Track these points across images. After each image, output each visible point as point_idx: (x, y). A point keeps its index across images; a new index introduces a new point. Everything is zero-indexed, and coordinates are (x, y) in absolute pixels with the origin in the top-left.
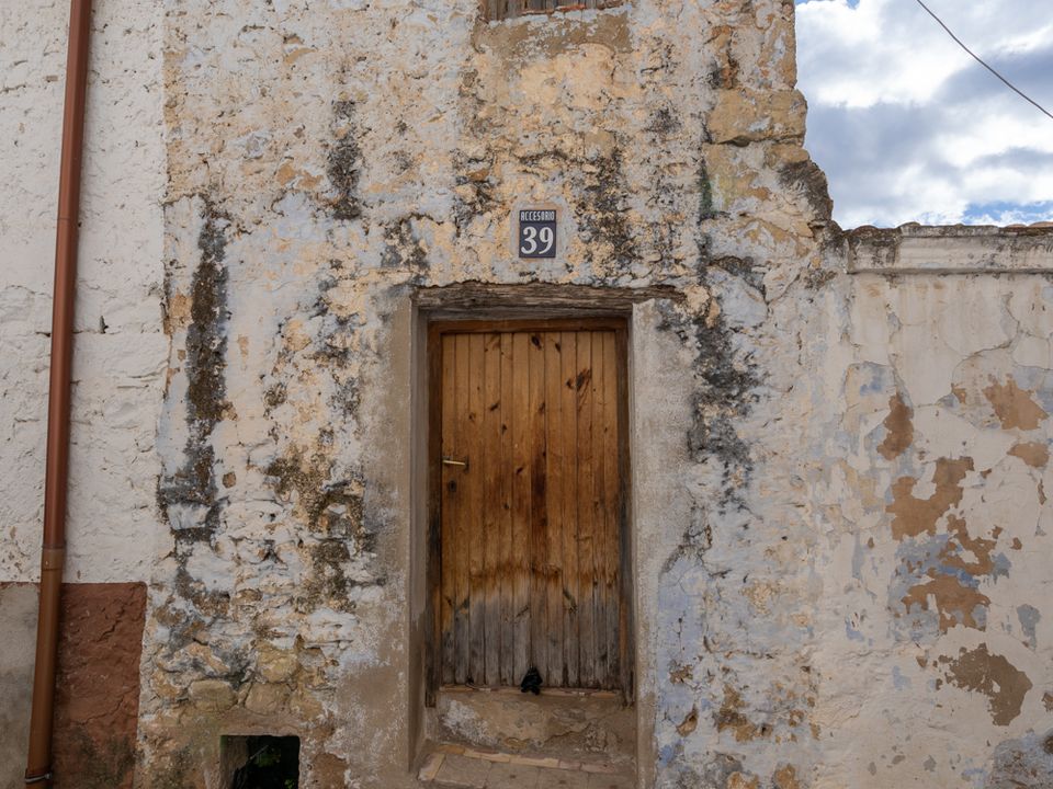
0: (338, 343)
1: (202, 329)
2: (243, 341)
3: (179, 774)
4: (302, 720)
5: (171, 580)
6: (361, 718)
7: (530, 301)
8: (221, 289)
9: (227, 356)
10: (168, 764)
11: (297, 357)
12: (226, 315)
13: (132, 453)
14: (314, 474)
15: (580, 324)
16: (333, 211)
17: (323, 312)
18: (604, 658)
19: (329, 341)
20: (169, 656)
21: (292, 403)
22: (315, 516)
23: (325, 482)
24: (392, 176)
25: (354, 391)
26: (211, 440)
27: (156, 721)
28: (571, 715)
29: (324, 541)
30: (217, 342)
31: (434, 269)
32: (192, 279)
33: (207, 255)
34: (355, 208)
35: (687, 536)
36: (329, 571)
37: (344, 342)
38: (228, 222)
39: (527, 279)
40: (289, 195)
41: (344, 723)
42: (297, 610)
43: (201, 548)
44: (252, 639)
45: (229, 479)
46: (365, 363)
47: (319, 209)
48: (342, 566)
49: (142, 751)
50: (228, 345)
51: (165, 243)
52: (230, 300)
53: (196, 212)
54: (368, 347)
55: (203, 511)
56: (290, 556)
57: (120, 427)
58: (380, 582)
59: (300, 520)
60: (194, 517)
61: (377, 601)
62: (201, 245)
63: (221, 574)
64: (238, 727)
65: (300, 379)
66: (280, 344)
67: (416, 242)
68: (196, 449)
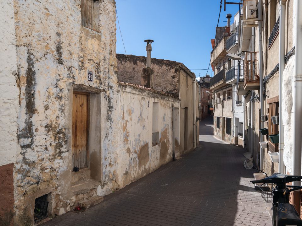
0: (60, 95)
1: (29, 87)
2: (39, 92)
3: (25, 214)
4: (53, 188)
5: (21, 160)
6: (63, 183)
7: (89, 90)
8: (34, 76)
9: (35, 96)
10: (22, 212)
11: (51, 97)
12: (35, 84)
13: (9, 123)
14: (55, 127)
15: (84, 93)
16: (58, 61)
17: (57, 87)
18: (84, 162)
19: (58, 94)
20: (22, 182)
21: (51, 109)
22: (55, 137)
23: (58, 129)
24: (68, 56)
25: (63, 107)
26: (32, 119)
27: (19, 202)
28: (81, 174)
29: (57, 143)
30: (33, 91)
31: (76, 80)
32: (26, 72)
33: (29, 66)
34: (62, 61)
35: (106, 135)
36: (58, 150)
37: (61, 95)
38: (34, 57)
39: (89, 85)
40: (49, 54)
41: (60, 185)
42: (51, 161)
43: (29, 150)
44: (40, 172)
45: (37, 130)
46: (65, 100)
47: (55, 60)
48: (61, 149)
49: (15, 212)
50: (36, 92)
51: (17, 58)
52: (36, 80)
53: (26, 52)
54: (66, 97)
55: (30, 139)
56: (50, 148)
57: (5, 116)
58: (68, 151)
59: (52, 139)
60: (27, 141)
61: (67, 155)
62: (28, 62)
63: (34, 156)
64: (39, 195)
65: (52, 103)
66: (47, 94)
67: (73, 73)
68: (28, 122)
